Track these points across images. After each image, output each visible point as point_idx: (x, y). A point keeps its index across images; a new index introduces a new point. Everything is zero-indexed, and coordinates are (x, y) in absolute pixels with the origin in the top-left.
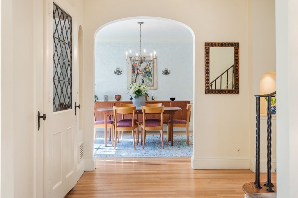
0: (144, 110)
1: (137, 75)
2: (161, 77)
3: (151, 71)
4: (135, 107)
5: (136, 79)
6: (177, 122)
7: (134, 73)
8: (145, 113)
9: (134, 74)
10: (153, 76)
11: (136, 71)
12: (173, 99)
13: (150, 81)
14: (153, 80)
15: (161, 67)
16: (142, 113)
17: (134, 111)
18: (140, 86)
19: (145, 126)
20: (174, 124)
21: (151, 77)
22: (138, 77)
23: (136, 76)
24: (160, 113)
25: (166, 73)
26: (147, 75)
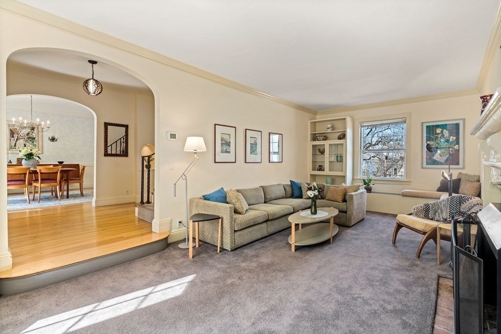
0: (40, 170)
1: (17, 140)
2: (47, 143)
3: (34, 137)
4: (30, 168)
5: (15, 144)
6: (72, 180)
7: (13, 137)
8: (41, 173)
9: (13, 139)
10: (37, 142)
11: (16, 136)
12: (61, 163)
13: (34, 146)
14: (37, 145)
15: (47, 135)
16: (38, 173)
17: (28, 171)
18: (31, 150)
19: (41, 183)
20: (69, 181)
21: (35, 143)
22: (18, 141)
23: (15, 140)
24: (57, 173)
25: (53, 139)
26: (30, 141)
